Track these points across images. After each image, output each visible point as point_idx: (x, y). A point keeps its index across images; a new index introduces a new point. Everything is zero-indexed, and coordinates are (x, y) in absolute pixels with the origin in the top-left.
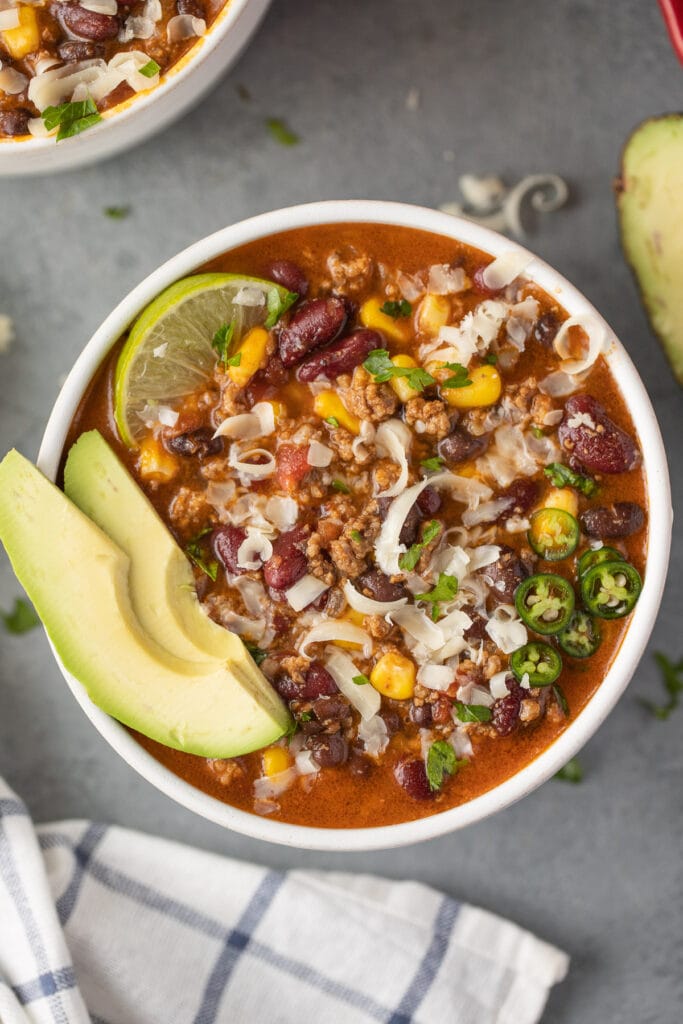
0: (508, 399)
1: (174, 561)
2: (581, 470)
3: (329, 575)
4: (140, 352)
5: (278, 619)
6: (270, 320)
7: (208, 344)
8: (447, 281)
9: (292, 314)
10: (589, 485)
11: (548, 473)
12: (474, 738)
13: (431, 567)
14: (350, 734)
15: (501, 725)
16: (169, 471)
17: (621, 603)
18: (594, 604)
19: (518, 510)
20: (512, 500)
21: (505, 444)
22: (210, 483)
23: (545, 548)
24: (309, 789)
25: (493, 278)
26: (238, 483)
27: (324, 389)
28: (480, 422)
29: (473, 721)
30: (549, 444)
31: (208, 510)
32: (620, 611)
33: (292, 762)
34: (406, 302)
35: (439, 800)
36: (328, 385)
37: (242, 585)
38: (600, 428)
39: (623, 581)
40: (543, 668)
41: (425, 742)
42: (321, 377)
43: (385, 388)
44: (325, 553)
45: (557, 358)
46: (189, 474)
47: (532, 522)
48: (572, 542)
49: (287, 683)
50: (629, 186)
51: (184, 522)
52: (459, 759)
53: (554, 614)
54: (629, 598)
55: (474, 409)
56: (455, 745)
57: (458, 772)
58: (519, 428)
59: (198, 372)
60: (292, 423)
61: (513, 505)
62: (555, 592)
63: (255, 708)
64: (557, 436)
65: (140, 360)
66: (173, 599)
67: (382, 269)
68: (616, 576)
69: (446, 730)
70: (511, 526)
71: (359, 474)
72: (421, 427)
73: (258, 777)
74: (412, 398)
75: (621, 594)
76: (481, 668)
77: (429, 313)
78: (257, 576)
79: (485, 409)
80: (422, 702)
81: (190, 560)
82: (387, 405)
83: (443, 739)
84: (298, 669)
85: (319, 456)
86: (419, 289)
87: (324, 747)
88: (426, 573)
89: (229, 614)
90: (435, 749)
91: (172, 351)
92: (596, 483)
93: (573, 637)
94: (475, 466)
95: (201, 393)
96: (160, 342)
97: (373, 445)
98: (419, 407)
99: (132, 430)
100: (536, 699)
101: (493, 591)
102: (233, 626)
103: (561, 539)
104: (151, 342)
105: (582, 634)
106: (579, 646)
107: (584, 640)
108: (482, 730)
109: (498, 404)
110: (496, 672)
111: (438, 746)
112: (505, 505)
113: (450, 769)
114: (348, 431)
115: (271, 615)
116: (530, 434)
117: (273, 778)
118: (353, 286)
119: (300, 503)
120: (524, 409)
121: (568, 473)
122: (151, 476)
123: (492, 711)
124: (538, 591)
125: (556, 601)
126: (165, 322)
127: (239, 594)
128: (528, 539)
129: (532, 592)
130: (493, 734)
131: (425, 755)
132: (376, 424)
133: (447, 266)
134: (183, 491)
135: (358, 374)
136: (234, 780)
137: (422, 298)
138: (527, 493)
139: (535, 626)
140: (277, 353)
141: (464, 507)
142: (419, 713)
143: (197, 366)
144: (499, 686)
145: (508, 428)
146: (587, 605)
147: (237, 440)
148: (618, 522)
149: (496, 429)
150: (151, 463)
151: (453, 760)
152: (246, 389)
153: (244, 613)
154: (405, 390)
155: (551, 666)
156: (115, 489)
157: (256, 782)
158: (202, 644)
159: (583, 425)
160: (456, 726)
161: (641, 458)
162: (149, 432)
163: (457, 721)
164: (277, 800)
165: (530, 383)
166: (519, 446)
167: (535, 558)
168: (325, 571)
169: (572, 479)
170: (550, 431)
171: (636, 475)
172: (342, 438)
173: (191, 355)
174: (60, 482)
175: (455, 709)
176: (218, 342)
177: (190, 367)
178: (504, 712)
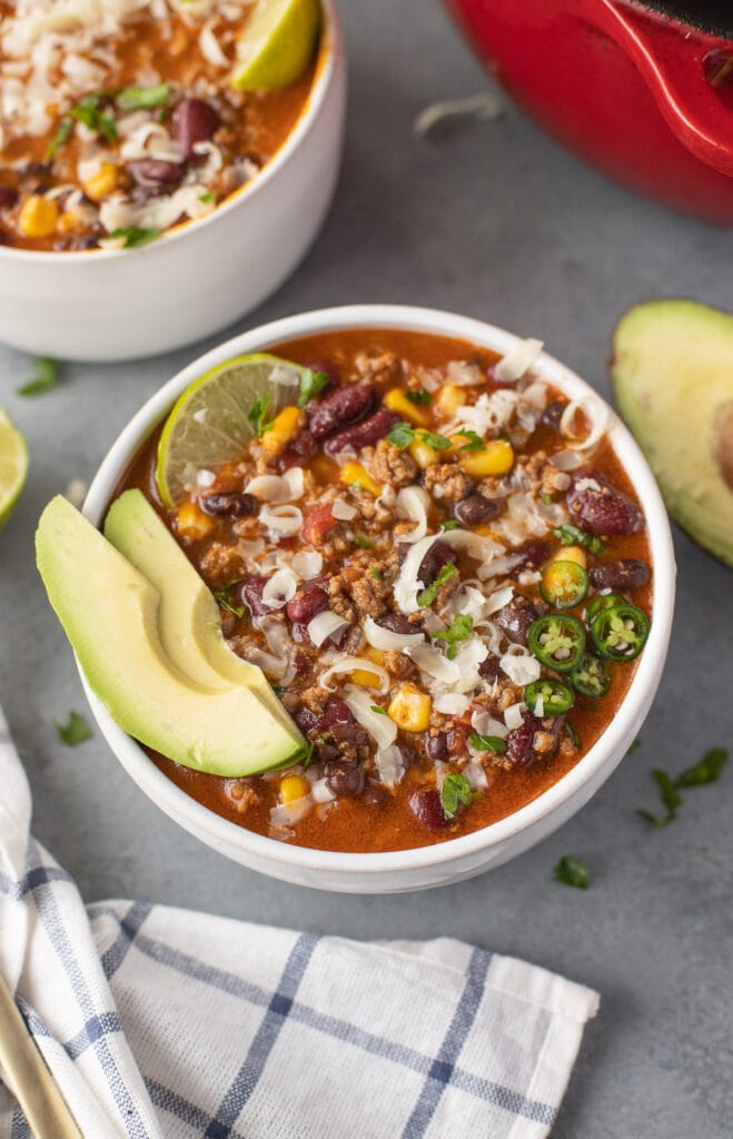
0: (519, 467)
1: (201, 599)
2: (588, 529)
3: (350, 611)
4: (182, 415)
5: (299, 658)
6: (302, 399)
7: (245, 418)
8: (463, 374)
9: (323, 393)
10: (596, 543)
11: (558, 533)
12: (488, 770)
13: (448, 607)
14: (366, 765)
15: (515, 756)
16: (203, 527)
17: (630, 646)
18: (603, 647)
19: (530, 564)
20: (524, 556)
21: (517, 509)
22: (241, 540)
23: (556, 597)
24: (324, 818)
25: (504, 372)
26: (267, 540)
27: (350, 460)
28: (494, 488)
29: (486, 748)
30: (558, 509)
31: (237, 562)
32: (629, 653)
33: (308, 790)
34: (426, 392)
35: (454, 829)
36: (354, 456)
37: (267, 628)
38: (605, 490)
39: (631, 625)
40: (555, 699)
41: (440, 776)
42: (348, 447)
43: (406, 454)
44: (346, 592)
45: (564, 439)
46: (222, 532)
47: (543, 574)
48: (581, 589)
49: (306, 715)
50: (619, 358)
51: (215, 572)
52: (474, 790)
53: (566, 653)
54: (638, 641)
55: (487, 476)
56: (469, 778)
57: (472, 803)
58: (529, 495)
59: (236, 444)
60: (320, 489)
61: (526, 561)
62: (567, 633)
64: (565, 502)
65: (181, 424)
66: (199, 632)
67: (405, 365)
68: (625, 618)
69: (461, 761)
70: (524, 579)
71: (380, 533)
72: (439, 491)
73: (275, 805)
74: (431, 464)
75: (630, 637)
76: (496, 701)
77: (448, 399)
78: (280, 616)
79: (499, 477)
80: (437, 732)
81: (218, 602)
82: (408, 468)
83: (457, 770)
84: (317, 699)
85: (343, 512)
86: (439, 382)
87: (340, 772)
88: (442, 612)
89: (253, 651)
90: (449, 780)
91: (212, 421)
92: (602, 543)
93: (584, 677)
94: (489, 528)
95: (238, 463)
96: (200, 407)
97: (394, 507)
98: (437, 470)
99: (172, 491)
100: (551, 731)
101: (507, 633)
102: (256, 661)
103: (570, 588)
104: (192, 407)
105: (593, 675)
106: (589, 686)
107: (595, 681)
108: (496, 761)
109: (510, 473)
110: (510, 705)
111: (453, 778)
112: (517, 560)
113: (465, 800)
114: (371, 493)
115: (293, 654)
116: (539, 501)
117: (289, 804)
118: (379, 378)
119: (324, 556)
120: (534, 476)
121: (576, 532)
122: (187, 531)
123: (506, 743)
124: (551, 630)
125: (568, 640)
126: (206, 388)
127: (263, 636)
128: (540, 589)
129: (545, 630)
130: (507, 765)
131: (440, 786)
132: (397, 488)
133: (464, 363)
134: (216, 546)
135: (381, 444)
136: (250, 807)
137: (441, 388)
138: (539, 552)
139: (548, 662)
140: (307, 427)
141: (479, 563)
142: (434, 744)
143: (233, 437)
144: (514, 716)
145: (519, 496)
146: (597, 649)
147: (268, 502)
148: (626, 573)
149: (509, 496)
150: (187, 521)
151: (468, 791)
152: (278, 458)
153: (268, 651)
154: (424, 456)
155: (564, 697)
156: (151, 536)
157: (273, 810)
158: (224, 672)
159: (589, 489)
160: (472, 757)
161: (644, 521)
162: (187, 495)
163: (472, 751)
164: (292, 828)
165: (541, 455)
166: (531, 511)
167: (546, 607)
168: (346, 609)
169: (581, 538)
170: (559, 497)
171: (641, 535)
172: (365, 498)
173: (229, 428)
174: (101, 528)
175: (470, 739)
176: (254, 416)
177: (228, 438)
178: (518, 742)
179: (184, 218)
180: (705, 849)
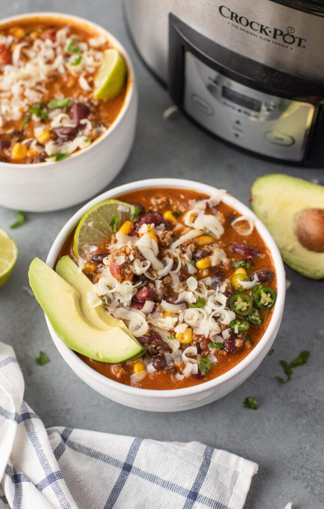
4: (83, 223)
6: (132, 218)
7: (108, 225)
9: (140, 215)
10: (248, 265)
12: (218, 356)
15: (228, 349)
16: (92, 267)
17: (269, 304)
18: (259, 304)
23: (238, 288)
24: (152, 379)
25: (212, 202)
29: (216, 347)
32: (269, 306)
33: (145, 368)
34: (180, 212)
35: (205, 379)
39: (269, 295)
40: (242, 326)
47: (231, 279)
52: (212, 364)
53: (245, 308)
54: (272, 301)
56: (210, 359)
57: (212, 369)
59: (105, 235)
62: (244, 301)
63: (130, 340)
65: (83, 227)
67: (171, 201)
68: (267, 293)
69: (206, 353)
73: (132, 374)
75: (269, 300)
80: (196, 343)
83: (205, 357)
86: (185, 208)
87: (158, 360)
90: (202, 360)
91: (95, 226)
92: (251, 265)
93: (253, 317)
95: (106, 243)
96: (91, 221)
99: (80, 255)
100: (241, 339)
104: (87, 221)
106: (255, 321)
107: (258, 319)
108: (220, 352)
110: (224, 330)
113: (209, 368)
117: (138, 374)
118: (161, 207)
123: (224, 345)
124: (238, 300)
125: (246, 303)
126: (92, 213)
129: (236, 300)
130: (225, 353)
133: (194, 200)
136: (122, 375)
137: (186, 210)
139: (238, 312)
140: (135, 228)
143: (104, 233)
144: (226, 334)
146: (257, 306)
148: (264, 276)
149: (213, 250)
151: (209, 364)
155: (245, 325)
156: (75, 272)
157: (131, 376)
158: (108, 323)
160: (210, 351)
162: (86, 255)
163: (210, 349)
164: (140, 382)
169: (243, 264)
173: (102, 229)
174: (54, 269)
175: (209, 344)
176: (112, 224)
177: (101, 233)
178: (229, 344)
179: (78, 149)
180: (304, 391)
